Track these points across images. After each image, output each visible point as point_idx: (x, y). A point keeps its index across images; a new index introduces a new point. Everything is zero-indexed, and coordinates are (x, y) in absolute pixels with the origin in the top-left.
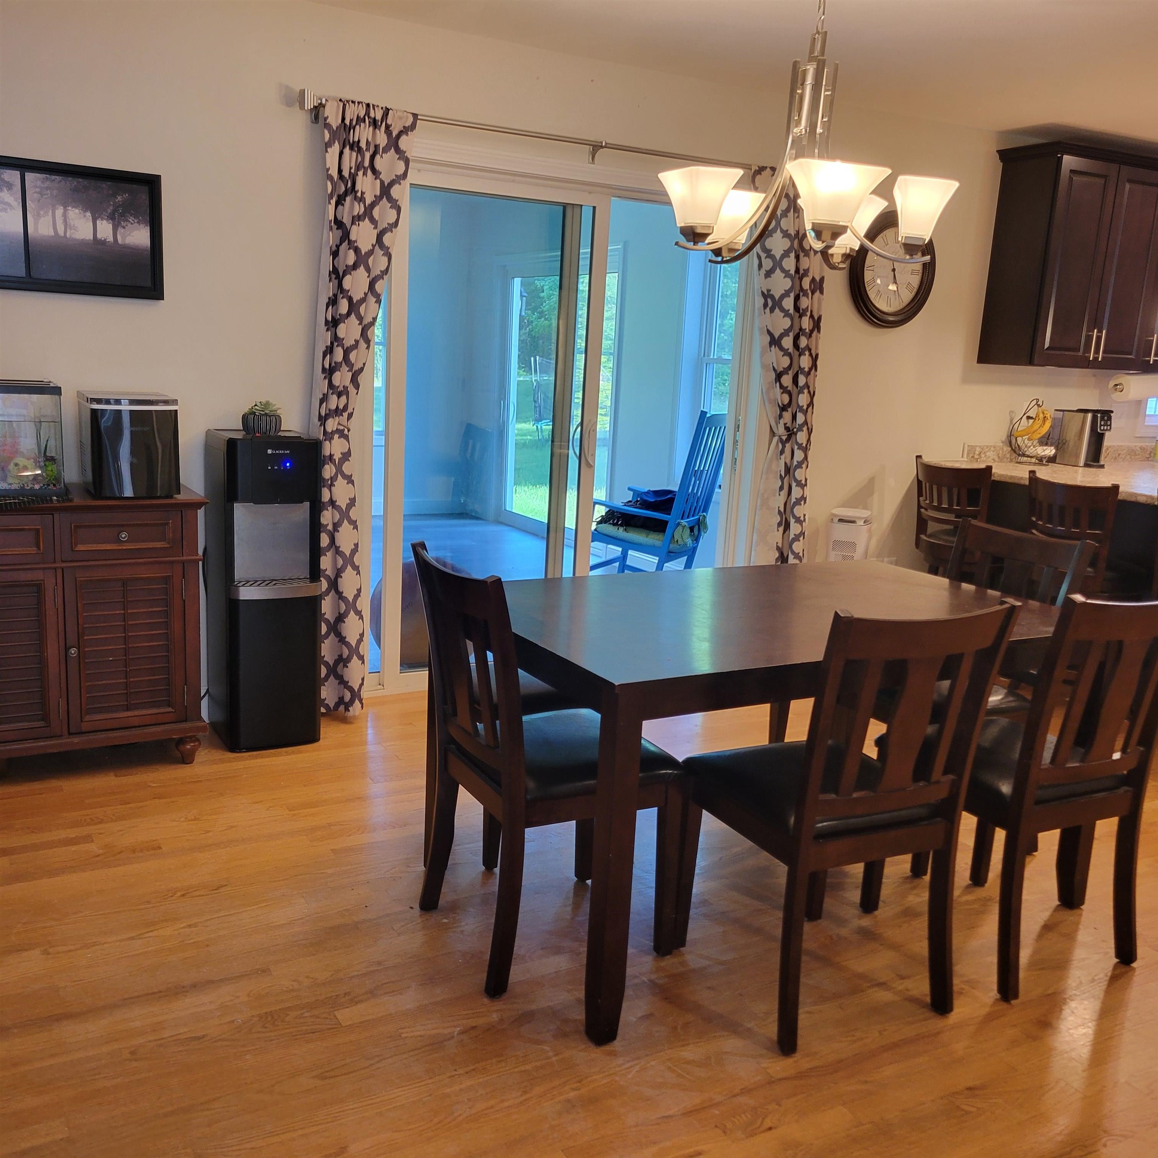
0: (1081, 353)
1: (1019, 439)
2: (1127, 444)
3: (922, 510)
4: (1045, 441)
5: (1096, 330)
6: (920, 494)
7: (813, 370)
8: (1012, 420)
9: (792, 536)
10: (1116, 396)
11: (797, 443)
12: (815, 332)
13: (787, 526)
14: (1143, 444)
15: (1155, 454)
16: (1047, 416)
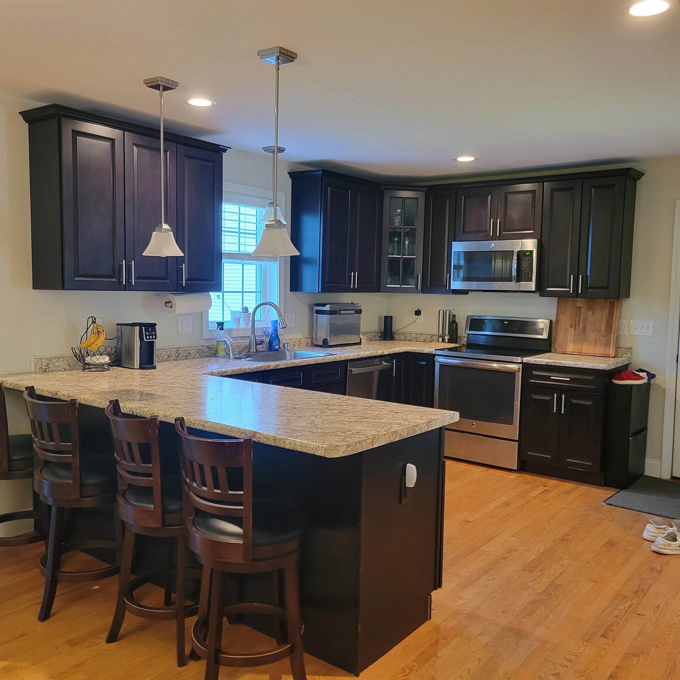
0: (115, 279)
5: (124, 261)
14: (209, 344)
15: (217, 351)
16: (100, 330)
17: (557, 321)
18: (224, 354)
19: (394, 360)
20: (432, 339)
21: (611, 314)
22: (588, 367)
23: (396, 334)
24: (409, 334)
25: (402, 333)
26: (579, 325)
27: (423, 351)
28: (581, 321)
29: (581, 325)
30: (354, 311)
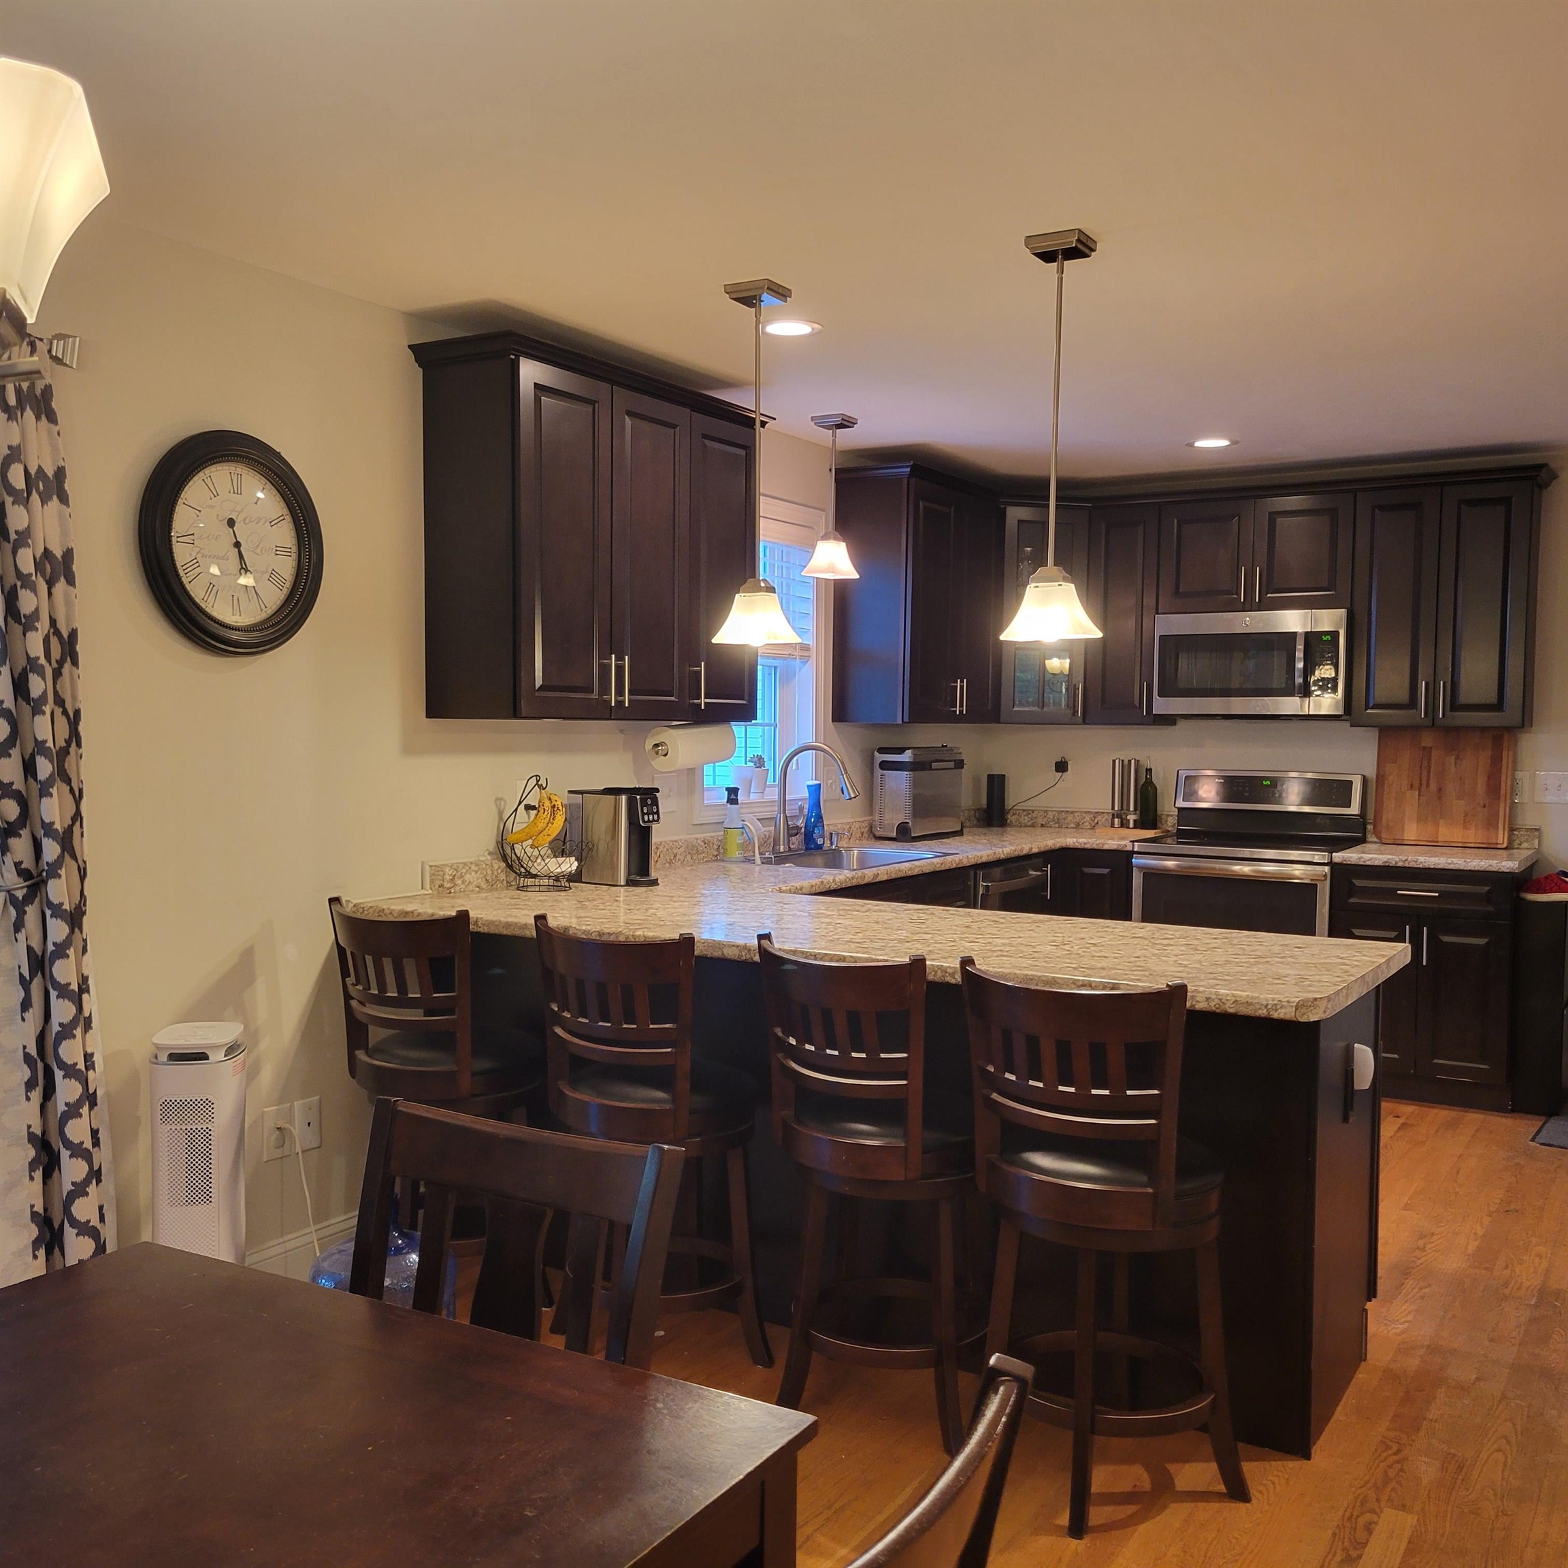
0: (595, 696)
1: (518, 848)
2: (683, 837)
3: (354, 1003)
4: (560, 848)
5: (613, 656)
6: (345, 973)
7: (74, 745)
8: (500, 814)
9: (61, 1108)
10: (659, 763)
11: (50, 904)
12: (67, 666)
13: (49, 1091)
14: (707, 835)
15: (725, 850)
16: (556, 803)
17: (1380, 777)
18: (740, 856)
19: (1049, 865)
20: (1096, 821)
21: (1496, 761)
22: (1477, 868)
23: (1011, 814)
24: (1042, 813)
25: (1024, 811)
26: (1428, 785)
27: (1103, 845)
28: (1432, 775)
29: (1433, 786)
30: (953, 763)
